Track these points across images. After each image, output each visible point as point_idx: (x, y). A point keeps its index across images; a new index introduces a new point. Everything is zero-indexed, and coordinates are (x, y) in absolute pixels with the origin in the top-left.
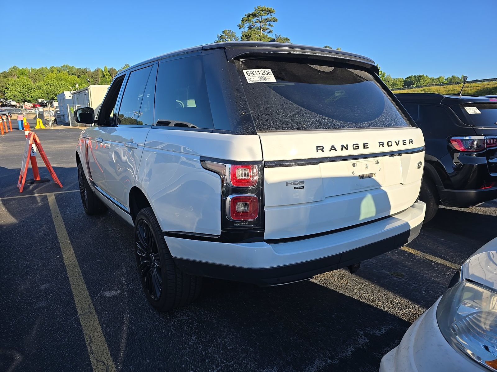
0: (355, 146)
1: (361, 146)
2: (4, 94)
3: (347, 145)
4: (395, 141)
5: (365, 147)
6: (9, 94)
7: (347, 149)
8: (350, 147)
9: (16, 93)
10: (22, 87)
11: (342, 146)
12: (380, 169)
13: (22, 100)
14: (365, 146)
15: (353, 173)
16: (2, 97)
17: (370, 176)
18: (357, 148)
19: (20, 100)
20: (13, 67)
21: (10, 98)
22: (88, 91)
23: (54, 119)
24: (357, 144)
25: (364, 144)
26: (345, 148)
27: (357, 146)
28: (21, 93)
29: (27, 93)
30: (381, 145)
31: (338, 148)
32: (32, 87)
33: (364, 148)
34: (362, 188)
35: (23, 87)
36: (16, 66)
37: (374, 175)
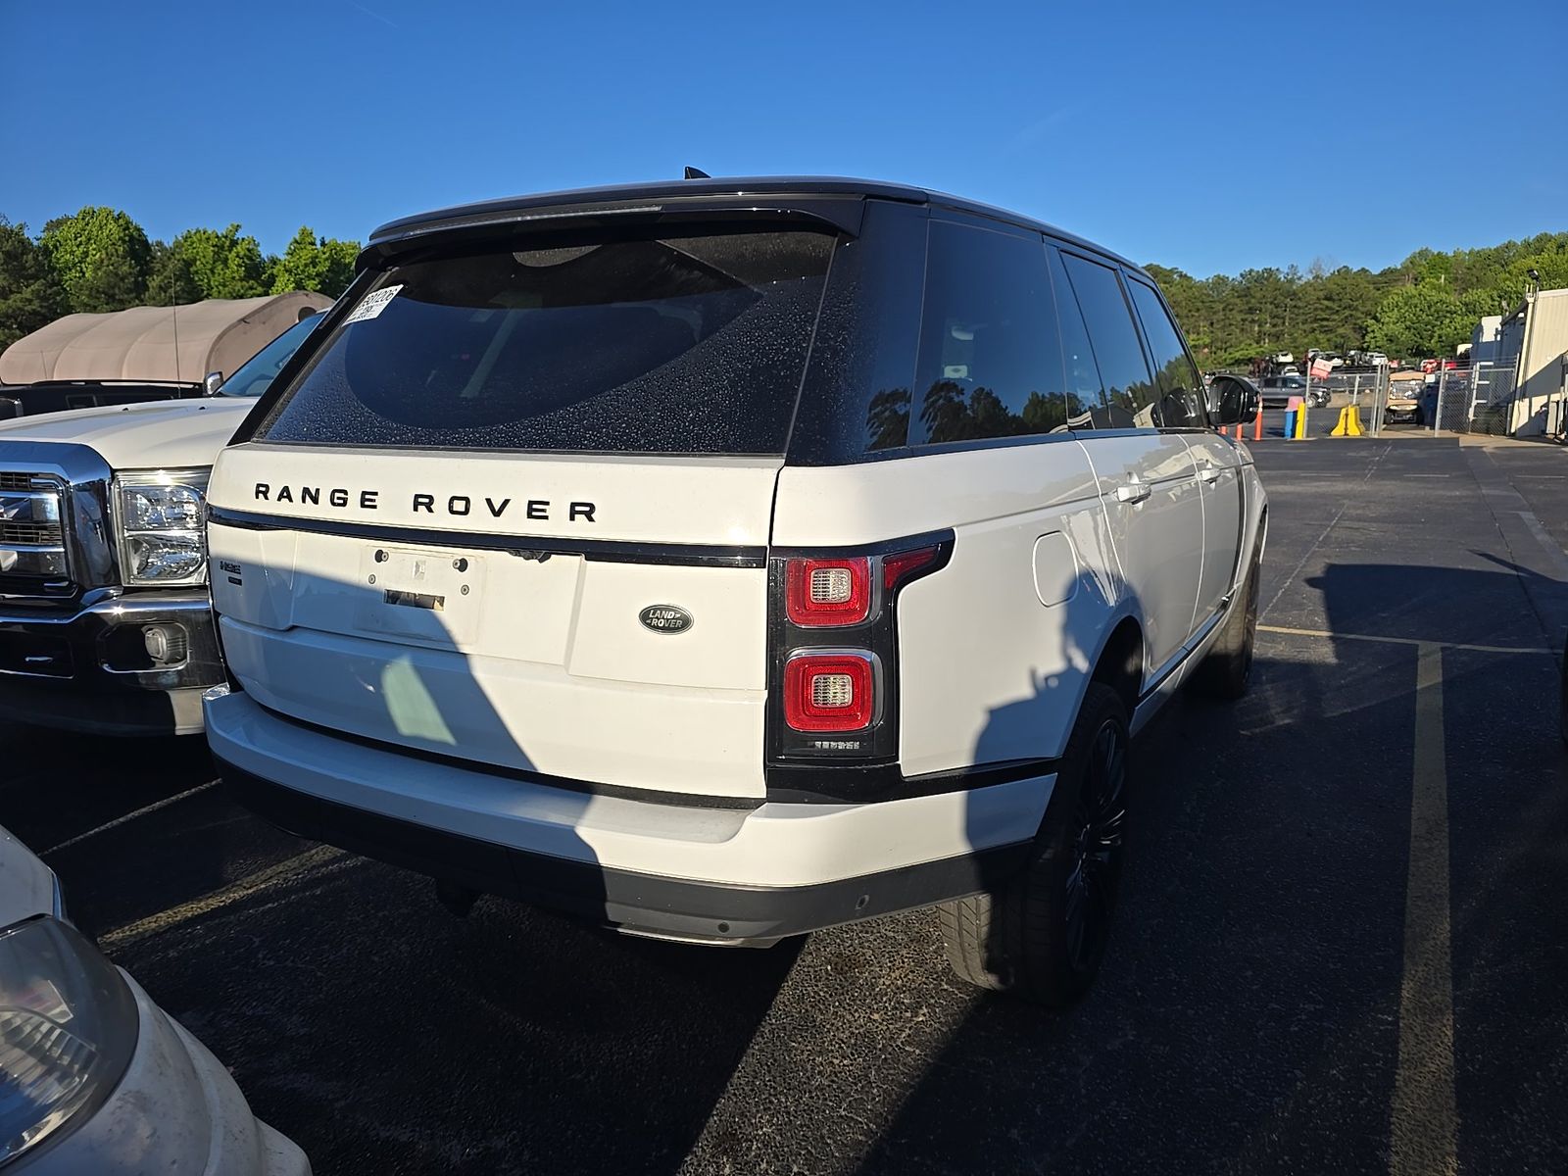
0: (337, 495)
1: (354, 499)
2: (1363, 336)
3: (318, 490)
4: (489, 501)
5: (367, 503)
6: (1377, 333)
7: (315, 500)
8: (324, 497)
9: (1398, 328)
10: (1418, 309)
11: (306, 491)
12: (465, 590)
13: (1410, 351)
14: (367, 500)
15: (372, 579)
16: (1358, 344)
17: (422, 603)
18: (341, 501)
19: (1404, 348)
20: (1417, 251)
21: (1377, 347)
22: (1526, 315)
23: (1415, 407)
24: (345, 492)
25: (364, 493)
26: (311, 497)
27: (342, 495)
28: (1412, 330)
29: (1429, 327)
30: (422, 504)
31: (296, 494)
32: (1448, 309)
33: (363, 506)
34: (387, 633)
35: (1421, 310)
36: (1427, 249)
37: (437, 604)
